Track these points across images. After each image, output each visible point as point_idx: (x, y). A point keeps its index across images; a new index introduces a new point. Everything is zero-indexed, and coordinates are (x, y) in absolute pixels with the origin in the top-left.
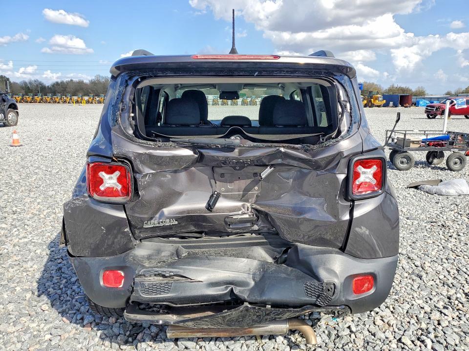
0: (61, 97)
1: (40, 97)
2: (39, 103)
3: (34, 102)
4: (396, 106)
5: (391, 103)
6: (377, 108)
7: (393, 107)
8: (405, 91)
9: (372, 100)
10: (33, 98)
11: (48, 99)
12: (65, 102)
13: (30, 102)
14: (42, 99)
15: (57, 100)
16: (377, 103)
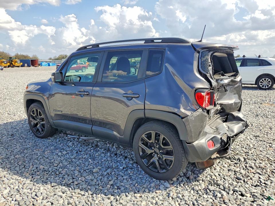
4: (29, 67)
5: (26, 65)
6: (17, 68)
7: (27, 67)
8: (26, 57)
9: (13, 63)
16: (17, 64)
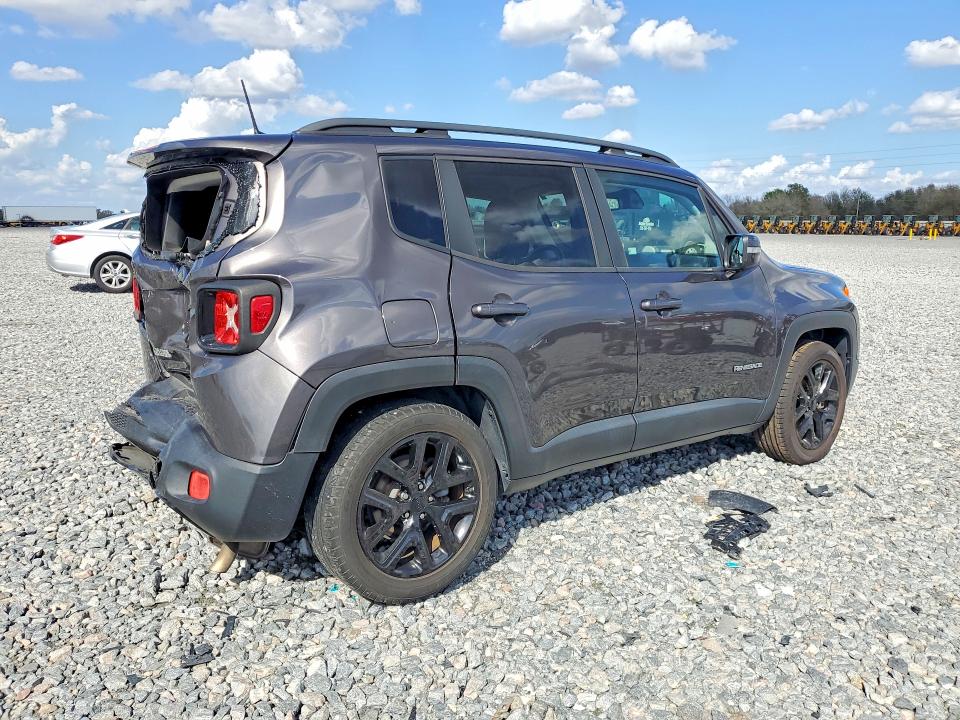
0: (891, 222)
1: (849, 223)
2: (845, 233)
3: (835, 233)
10: (835, 225)
11: (864, 227)
12: (897, 232)
13: (829, 233)
14: (851, 227)
15: (882, 228)
